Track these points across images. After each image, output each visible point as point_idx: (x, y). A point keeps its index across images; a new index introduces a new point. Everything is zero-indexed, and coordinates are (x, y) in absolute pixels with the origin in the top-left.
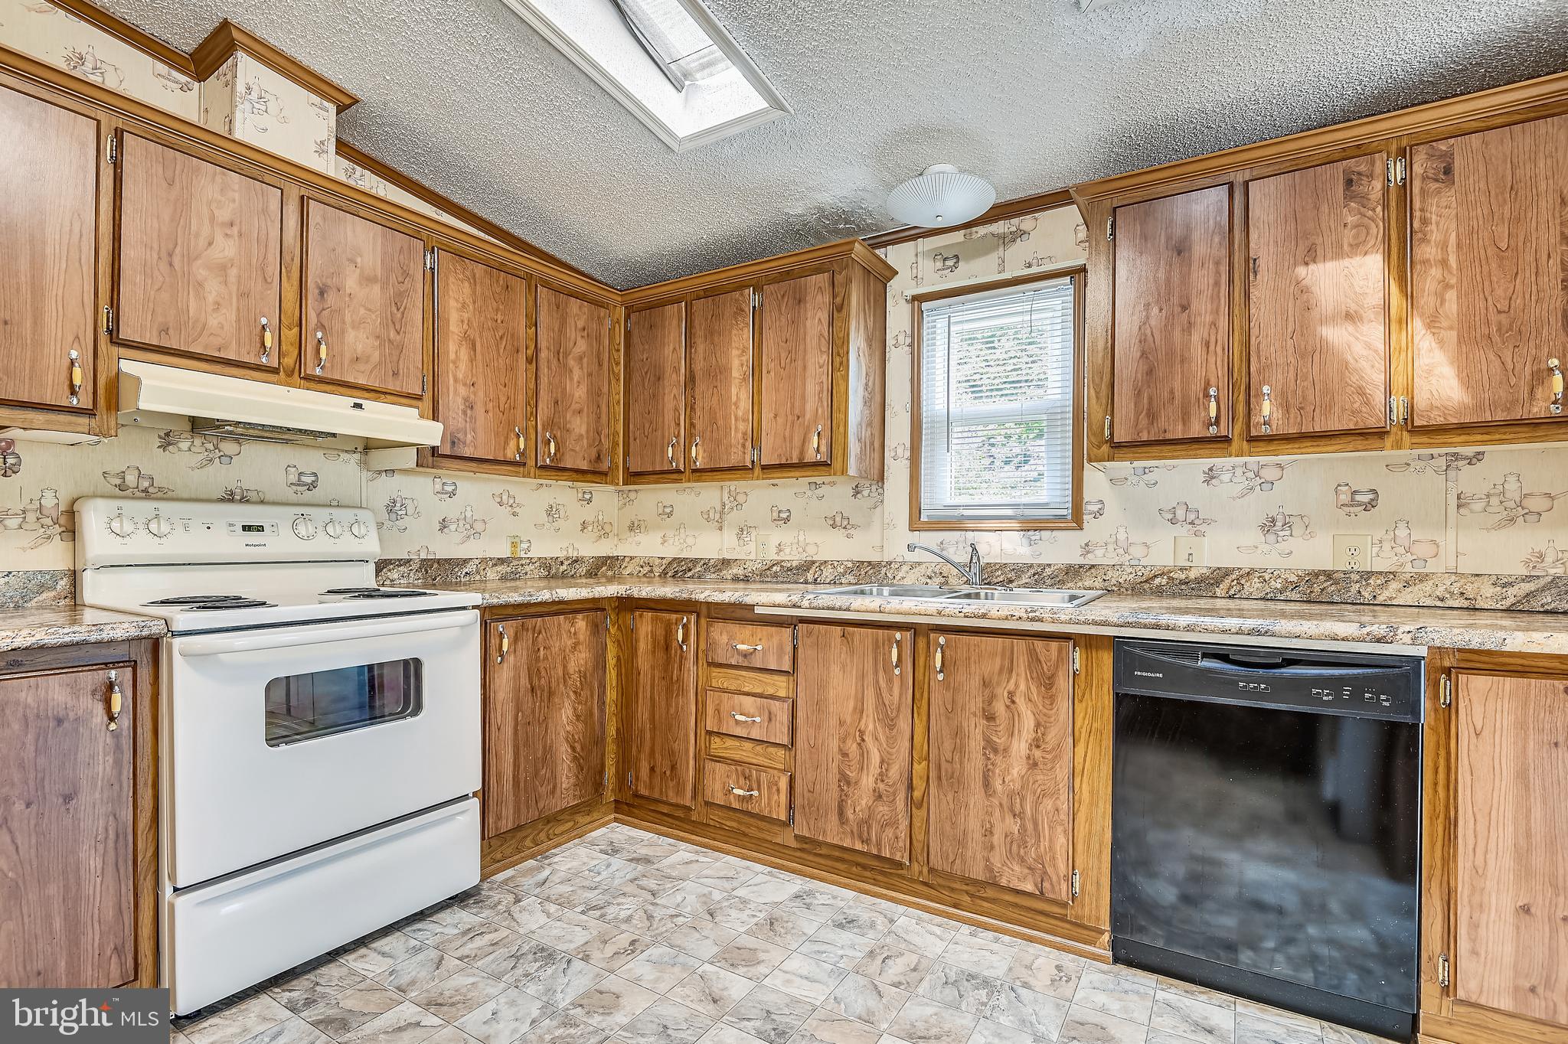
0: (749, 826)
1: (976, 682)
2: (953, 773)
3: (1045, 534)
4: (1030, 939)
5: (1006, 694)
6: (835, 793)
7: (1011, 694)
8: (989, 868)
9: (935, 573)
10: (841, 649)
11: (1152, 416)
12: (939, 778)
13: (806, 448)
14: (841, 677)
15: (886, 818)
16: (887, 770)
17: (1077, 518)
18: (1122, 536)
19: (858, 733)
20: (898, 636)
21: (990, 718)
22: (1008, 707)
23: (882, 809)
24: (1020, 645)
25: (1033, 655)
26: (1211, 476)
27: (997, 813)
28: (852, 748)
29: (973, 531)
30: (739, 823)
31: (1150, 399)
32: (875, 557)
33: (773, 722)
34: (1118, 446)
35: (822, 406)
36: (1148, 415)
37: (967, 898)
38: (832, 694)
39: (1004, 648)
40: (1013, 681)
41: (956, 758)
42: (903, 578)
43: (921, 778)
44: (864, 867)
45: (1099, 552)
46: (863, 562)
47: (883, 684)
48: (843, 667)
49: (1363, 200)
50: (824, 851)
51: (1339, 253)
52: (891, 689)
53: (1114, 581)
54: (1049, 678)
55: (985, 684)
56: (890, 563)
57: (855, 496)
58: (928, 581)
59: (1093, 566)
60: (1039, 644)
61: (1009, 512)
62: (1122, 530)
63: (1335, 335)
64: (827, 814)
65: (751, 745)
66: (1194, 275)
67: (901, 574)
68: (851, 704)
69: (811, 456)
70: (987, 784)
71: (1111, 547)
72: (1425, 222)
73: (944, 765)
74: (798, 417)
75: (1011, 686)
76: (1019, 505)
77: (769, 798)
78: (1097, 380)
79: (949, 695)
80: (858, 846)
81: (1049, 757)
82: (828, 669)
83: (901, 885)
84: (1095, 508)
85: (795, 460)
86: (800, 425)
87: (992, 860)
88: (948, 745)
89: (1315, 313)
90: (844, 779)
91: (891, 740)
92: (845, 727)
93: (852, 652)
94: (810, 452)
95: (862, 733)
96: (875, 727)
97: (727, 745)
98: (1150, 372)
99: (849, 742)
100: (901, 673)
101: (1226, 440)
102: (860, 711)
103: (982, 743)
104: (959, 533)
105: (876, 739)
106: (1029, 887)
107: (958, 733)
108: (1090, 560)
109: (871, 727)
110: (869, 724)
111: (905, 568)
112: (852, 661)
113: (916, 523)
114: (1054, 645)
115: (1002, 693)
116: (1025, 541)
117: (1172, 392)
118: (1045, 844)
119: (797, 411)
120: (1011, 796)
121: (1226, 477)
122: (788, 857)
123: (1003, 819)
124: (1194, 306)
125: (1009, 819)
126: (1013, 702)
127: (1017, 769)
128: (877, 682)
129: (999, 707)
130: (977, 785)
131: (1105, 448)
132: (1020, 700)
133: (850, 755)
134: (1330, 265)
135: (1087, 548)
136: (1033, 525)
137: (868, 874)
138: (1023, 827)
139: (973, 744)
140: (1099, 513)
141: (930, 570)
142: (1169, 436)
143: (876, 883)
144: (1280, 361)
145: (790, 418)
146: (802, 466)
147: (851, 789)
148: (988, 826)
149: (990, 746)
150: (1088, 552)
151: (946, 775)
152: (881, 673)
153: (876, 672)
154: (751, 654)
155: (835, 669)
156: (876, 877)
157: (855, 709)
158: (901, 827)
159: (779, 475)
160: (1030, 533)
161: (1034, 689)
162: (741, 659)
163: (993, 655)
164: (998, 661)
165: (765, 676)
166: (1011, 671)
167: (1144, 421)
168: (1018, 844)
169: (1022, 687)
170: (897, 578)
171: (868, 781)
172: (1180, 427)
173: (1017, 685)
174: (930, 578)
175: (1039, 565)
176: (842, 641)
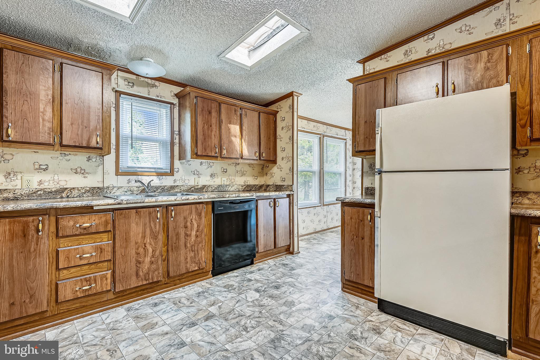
0: (87, 302)
1: (182, 218)
2: (176, 246)
3: (164, 177)
4: (195, 282)
5: (190, 220)
6: (134, 269)
7: (191, 220)
8: (187, 269)
9: (128, 190)
10: (136, 217)
11: (205, 150)
12: (172, 249)
13: (91, 141)
14: (136, 227)
15: (155, 268)
16: (155, 253)
17: (172, 172)
18: (183, 178)
19: (143, 245)
20: (158, 209)
21: (186, 227)
22: (190, 223)
23: (154, 266)
24: (193, 206)
25: (197, 209)
26: (201, 164)
27: (188, 253)
28: (141, 250)
29: (141, 176)
30: (81, 303)
31: (205, 145)
32: (100, 185)
33: (103, 253)
34: (199, 156)
35: (99, 125)
36: (204, 149)
37: (178, 281)
38: (132, 234)
39: (189, 208)
40: (192, 216)
41: (177, 242)
42: (114, 193)
43: (165, 252)
44: (143, 290)
45: (178, 182)
46: (95, 188)
47: (152, 225)
48: (137, 224)
49: (237, 115)
50: (128, 292)
51: (234, 124)
52: (155, 227)
53: (182, 190)
54: (200, 214)
55: (185, 218)
56: (108, 188)
57: (88, 161)
58: (125, 193)
59: (177, 186)
60: (198, 205)
61: (153, 170)
62: (183, 176)
63: (233, 139)
64: (131, 277)
65: (88, 267)
66: (212, 120)
67: (113, 191)
68: (140, 235)
69: (93, 144)
70: (186, 246)
71: (181, 181)
72: (244, 122)
73: (173, 245)
74: (86, 127)
75: (191, 217)
76: (155, 168)
77: (101, 284)
78: (193, 138)
79: (174, 224)
80: (145, 283)
81: (200, 233)
82: (130, 226)
83: (157, 289)
84: (177, 170)
85: (84, 145)
86: (87, 130)
87: (187, 266)
88: (174, 239)
89: (231, 134)
90: (139, 262)
91: (156, 243)
92: (138, 244)
93: (140, 217)
94: (93, 142)
95: (145, 244)
96: (150, 241)
97: (72, 271)
98: (205, 139)
99: (140, 249)
100: (159, 221)
101: (217, 157)
102: (144, 237)
103: (184, 235)
104: (136, 176)
105: (151, 244)
106: (196, 268)
107: (178, 235)
108: (176, 184)
109: (148, 241)
110: (148, 240)
111: (115, 189)
112: (140, 221)
113: (118, 173)
114: (201, 205)
115: (189, 220)
116: (158, 179)
117: (209, 145)
118: (200, 255)
119: (85, 124)
120: (192, 247)
121: (204, 164)
122: (109, 304)
123: (190, 253)
124: (213, 126)
125: (191, 253)
126: (192, 222)
127: (193, 238)
128: (151, 225)
129: (189, 224)
130: (183, 247)
131: (195, 156)
132: (193, 221)
133: (141, 254)
134: (233, 126)
135: (175, 181)
136: (160, 174)
137: (145, 291)
138: (195, 254)
139: (182, 236)
140: (178, 172)
141: (126, 189)
142: (209, 155)
143: (148, 293)
144: (226, 142)
145: (81, 127)
146: (88, 147)
147: (141, 265)
148: (186, 257)
149: (186, 235)
150: (175, 182)
151: (174, 247)
152: (152, 222)
153: (150, 222)
154: (89, 227)
155: (133, 225)
156: (148, 291)
157: (142, 237)
158: (160, 269)
159: (73, 150)
160: (159, 177)
161: (197, 217)
162: (82, 231)
163: (186, 210)
164: (188, 211)
165: (95, 235)
166: (191, 213)
167: (204, 151)
168: (193, 260)
169: (194, 217)
170: (112, 193)
171: (148, 260)
172: (210, 153)
173: (193, 217)
174: (126, 192)
175: (163, 186)
176: (136, 215)
